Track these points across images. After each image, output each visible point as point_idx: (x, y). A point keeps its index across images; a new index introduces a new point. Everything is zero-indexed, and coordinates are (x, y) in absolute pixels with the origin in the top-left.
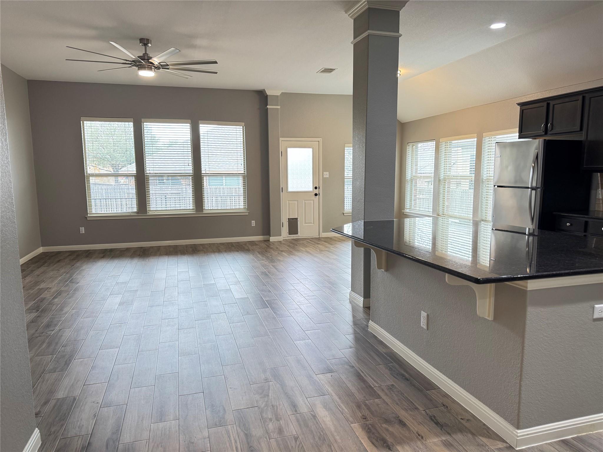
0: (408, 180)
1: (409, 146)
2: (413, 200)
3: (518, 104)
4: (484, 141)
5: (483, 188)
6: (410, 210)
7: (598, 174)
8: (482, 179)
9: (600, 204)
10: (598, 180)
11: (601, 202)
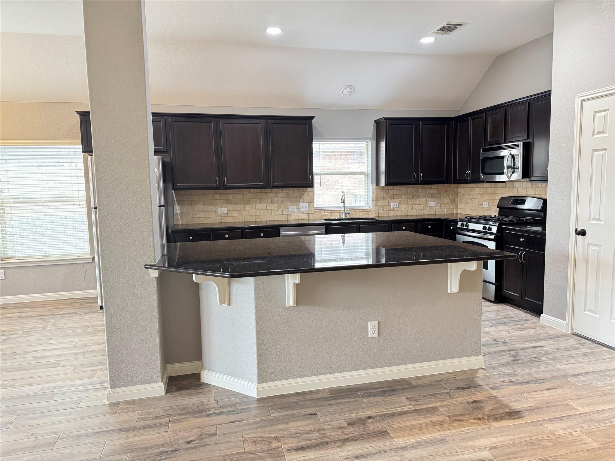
3: (78, 113)
7: (172, 192)
9: (178, 218)
10: (173, 197)
11: (179, 216)
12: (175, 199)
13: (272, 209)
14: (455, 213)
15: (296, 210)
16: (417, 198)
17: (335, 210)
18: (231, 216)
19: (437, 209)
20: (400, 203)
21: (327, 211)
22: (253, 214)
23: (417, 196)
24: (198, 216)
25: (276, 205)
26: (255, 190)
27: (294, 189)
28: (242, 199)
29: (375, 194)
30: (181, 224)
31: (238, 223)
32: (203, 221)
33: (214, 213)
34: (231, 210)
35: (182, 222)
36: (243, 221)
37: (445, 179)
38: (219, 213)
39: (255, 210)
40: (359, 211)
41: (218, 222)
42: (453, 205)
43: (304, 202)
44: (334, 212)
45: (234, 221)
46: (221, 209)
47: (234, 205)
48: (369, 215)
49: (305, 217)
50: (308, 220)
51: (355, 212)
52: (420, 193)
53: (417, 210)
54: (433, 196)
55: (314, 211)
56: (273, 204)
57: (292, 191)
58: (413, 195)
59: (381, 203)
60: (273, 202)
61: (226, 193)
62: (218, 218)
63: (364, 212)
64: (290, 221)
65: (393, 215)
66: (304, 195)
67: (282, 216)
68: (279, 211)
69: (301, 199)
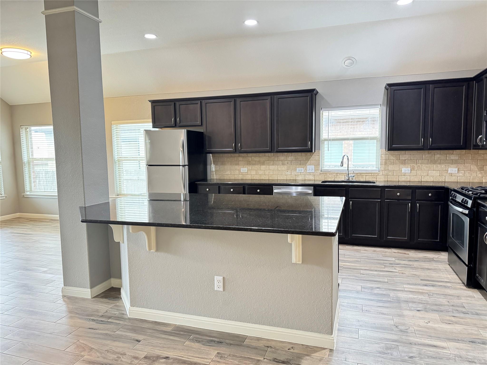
0: (25, 163)
1: (22, 128)
2: (32, 182)
3: (150, 101)
4: (113, 128)
5: (116, 167)
6: (31, 193)
7: (210, 155)
8: (115, 160)
9: (214, 174)
10: (211, 159)
11: (214, 173)
12: (212, 160)
13: (282, 170)
14: (484, 181)
15: (303, 171)
16: (433, 164)
17: (340, 173)
18: (250, 174)
19: (459, 176)
20: (413, 169)
21: (332, 173)
22: (267, 173)
23: (434, 162)
24: (227, 173)
25: (286, 166)
26: (269, 154)
27: (302, 153)
28: (259, 161)
29: (384, 158)
30: (216, 179)
31: (255, 180)
32: (230, 177)
33: (238, 171)
34: (250, 169)
35: (216, 177)
36: (259, 179)
37: (462, 144)
38: (241, 171)
39: (269, 170)
40: (366, 174)
41: (240, 178)
42: (481, 173)
43: (311, 165)
44: (339, 174)
45: (252, 178)
46: (243, 168)
47: (252, 166)
48: (376, 179)
49: (311, 177)
50: (314, 181)
51: (361, 175)
52: (438, 158)
53: (433, 176)
54: (453, 162)
55: (320, 173)
56: (283, 166)
57: (300, 155)
58: (428, 160)
59: (391, 167)
60: (283, 164)
61: (247, 156)
62: (240, 176)
63: (371, 175)
64: (298, 181)
65: (404, 180)
66: (311, 158)
67: (290, 176)
68: (288, 172)
69: (308, 162)
